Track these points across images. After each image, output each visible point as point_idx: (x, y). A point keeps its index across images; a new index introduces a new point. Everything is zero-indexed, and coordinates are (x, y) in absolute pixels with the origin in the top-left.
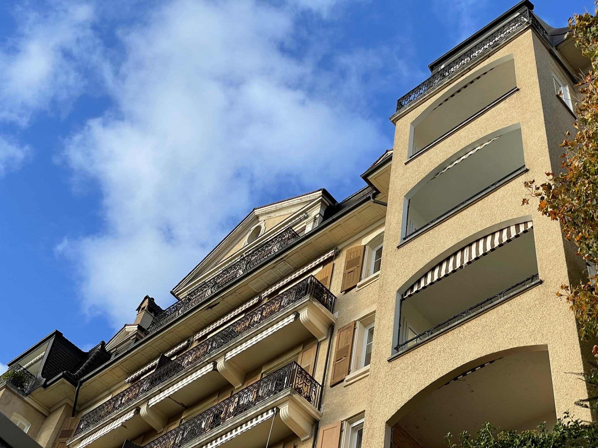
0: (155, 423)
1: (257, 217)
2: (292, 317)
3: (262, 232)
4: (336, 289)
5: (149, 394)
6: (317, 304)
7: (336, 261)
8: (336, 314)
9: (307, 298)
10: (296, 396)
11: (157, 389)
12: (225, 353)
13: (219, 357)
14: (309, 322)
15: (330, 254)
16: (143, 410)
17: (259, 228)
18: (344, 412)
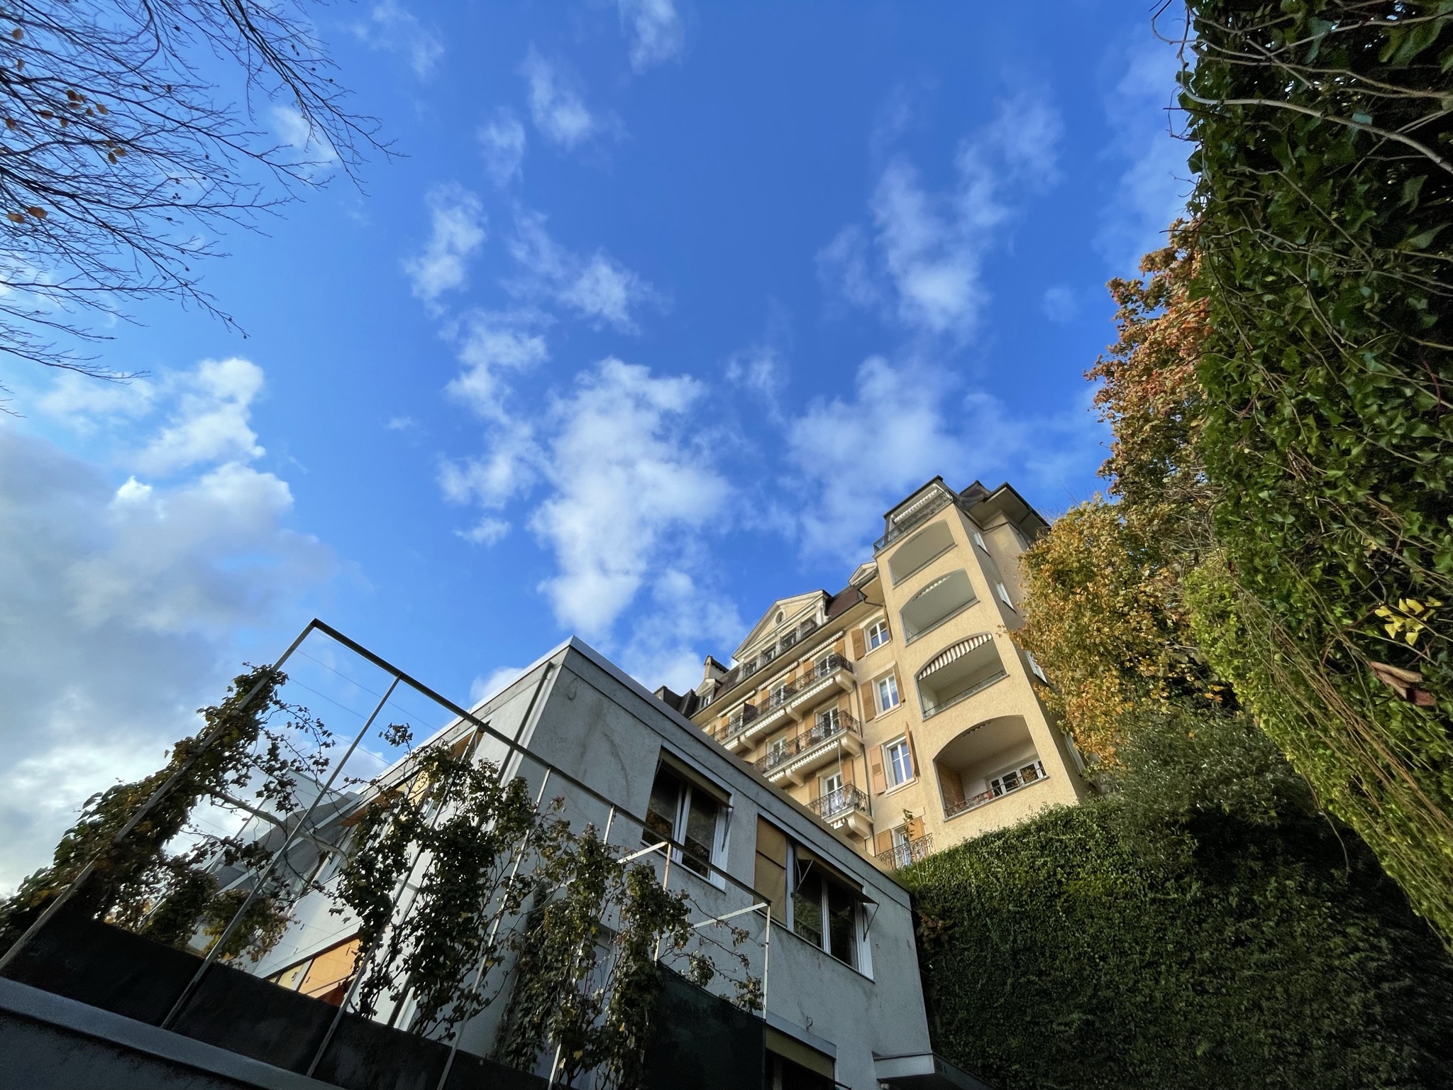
0: (750, 745)
1: (778, 606)
2: (831, 680)
3: (784, 618)
4: (850, 657)
5: (745, 729)
6: (845, 671)
7: (845, 638)
8: (855, 675)
9: (839, 669)
10: (850, 733)
11: (749, 726)
12: (790, 703)
13: (787, 705)
14: (842, 682)
15: (840, 633)
16: (742, 738)
17: (781, 614)
18: (880, 739)
